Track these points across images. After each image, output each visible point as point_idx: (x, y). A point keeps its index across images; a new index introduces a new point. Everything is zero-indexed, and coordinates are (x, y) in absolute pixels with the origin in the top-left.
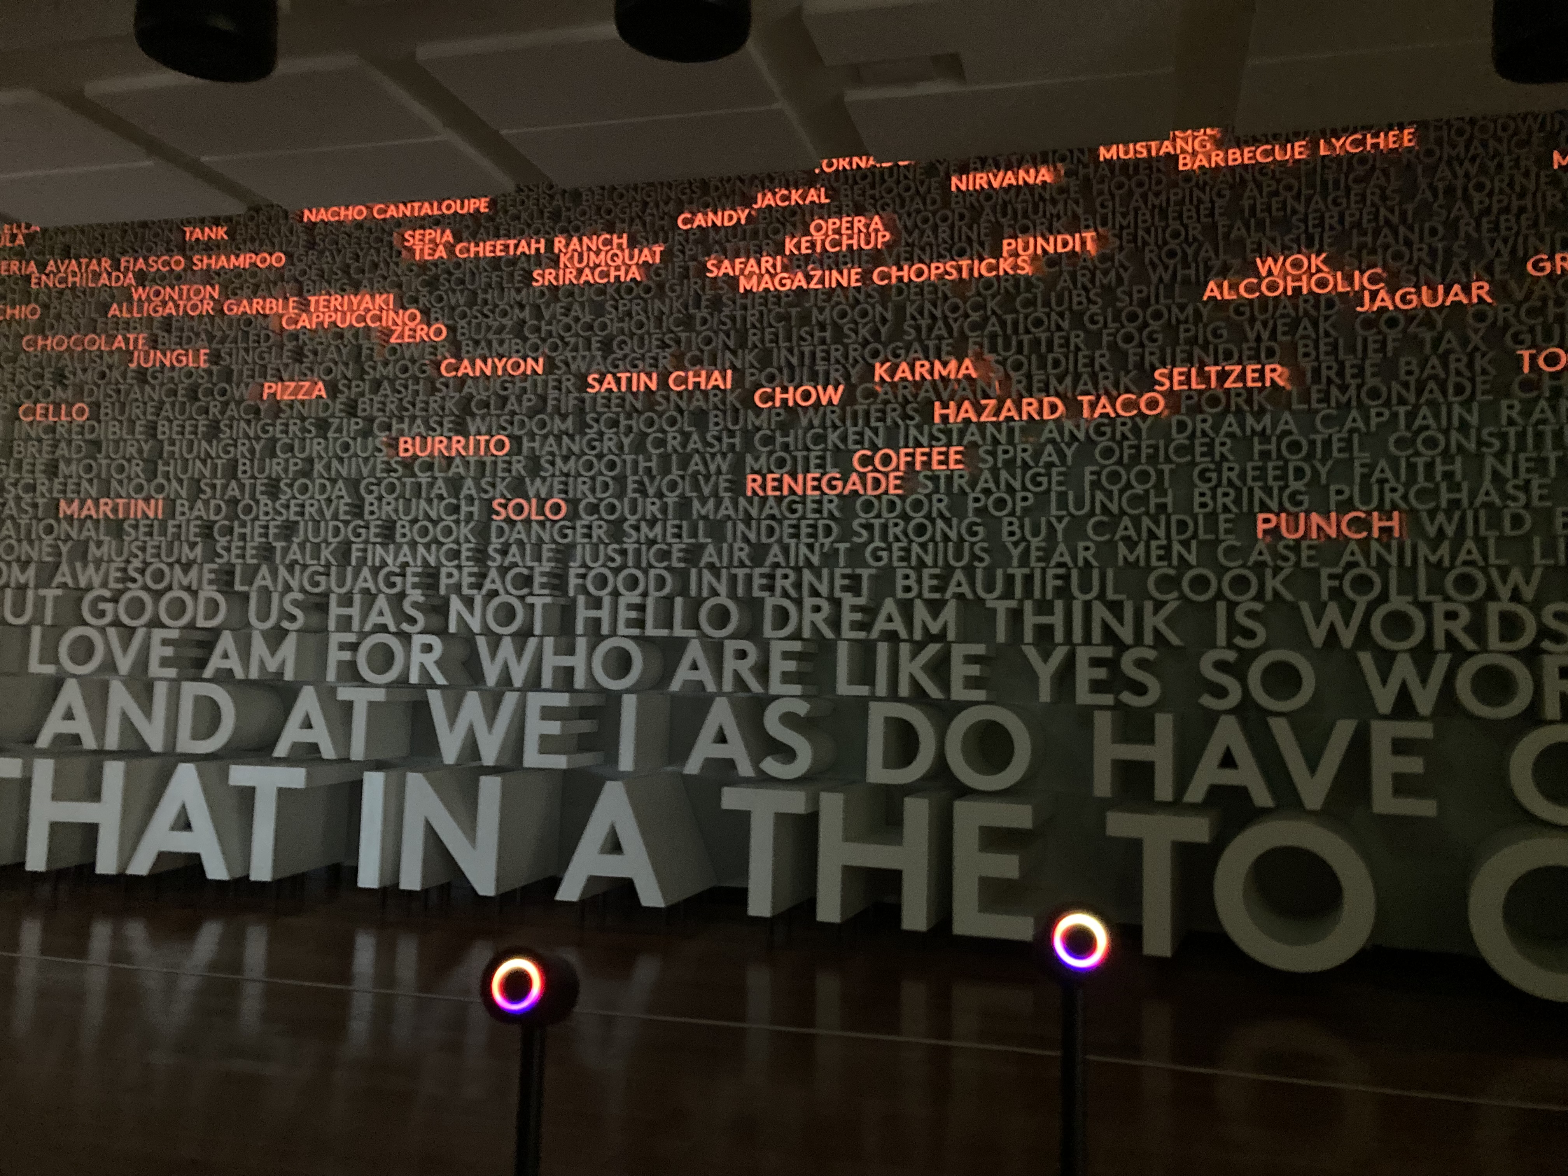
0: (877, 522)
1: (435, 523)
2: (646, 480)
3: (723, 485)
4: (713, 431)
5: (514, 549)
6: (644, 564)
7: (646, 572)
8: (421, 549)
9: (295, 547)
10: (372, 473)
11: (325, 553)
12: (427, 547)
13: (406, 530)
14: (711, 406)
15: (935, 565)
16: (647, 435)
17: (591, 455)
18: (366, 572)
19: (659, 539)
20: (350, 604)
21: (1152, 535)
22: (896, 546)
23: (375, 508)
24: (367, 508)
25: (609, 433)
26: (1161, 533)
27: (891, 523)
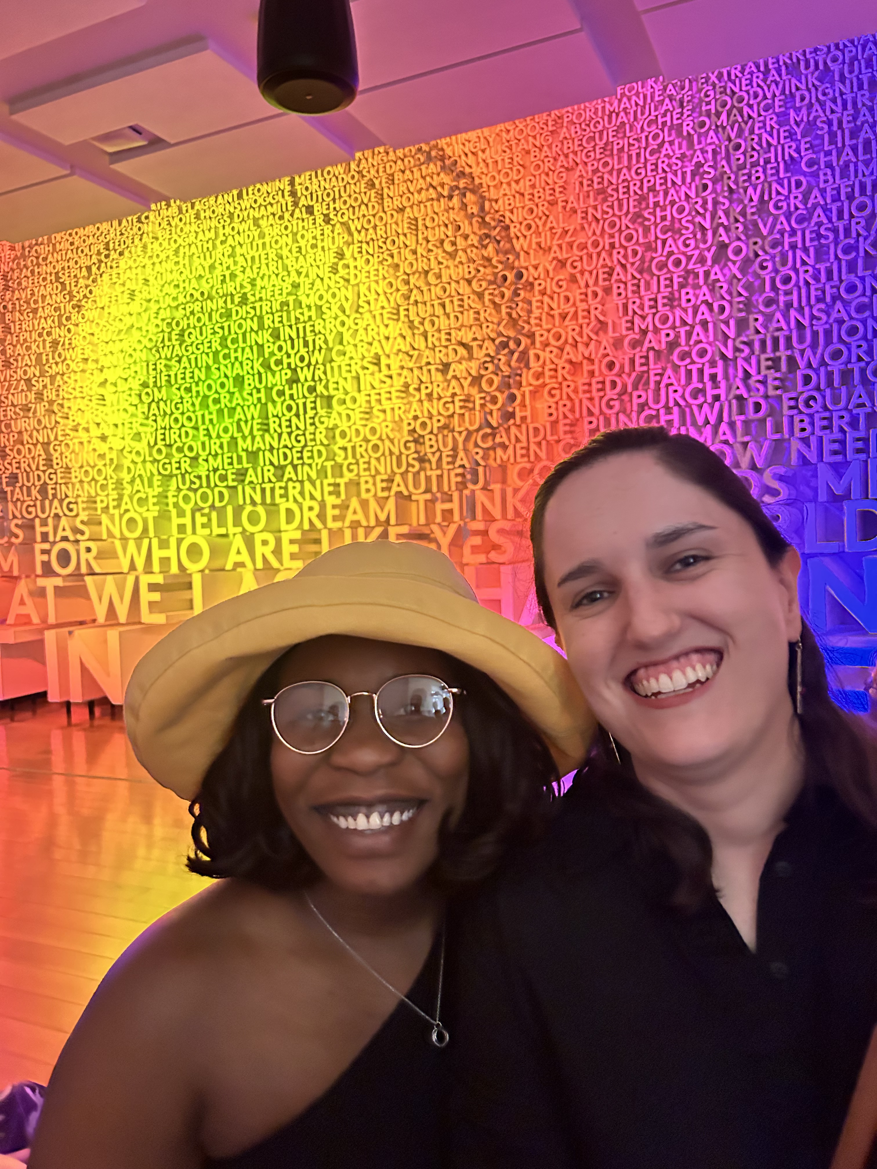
0: (349, 446)
1: (93, 467)
2: (210, 427)
3: (256, 427)
4: (247, 389)
5: (138, 481)
6: (212, 485)
7: (212, 490)
8: (86, 486)
9: (17, 490)
10: (56, 439)
11: (34, 492)
12: (89, 483)
13: (77, 474)
14: (245, 372)
15: (386, 473)
16: (208, 397)
17: (177, 414)
18: (56, 503)
19: (221, 467)
20: (46, 525)
21: (518, 440)
22: (361, 461)
23: (59, 461)
24: (55, 461)
25: (186, 396)
26: (523, 438)
27: (358, 444)
